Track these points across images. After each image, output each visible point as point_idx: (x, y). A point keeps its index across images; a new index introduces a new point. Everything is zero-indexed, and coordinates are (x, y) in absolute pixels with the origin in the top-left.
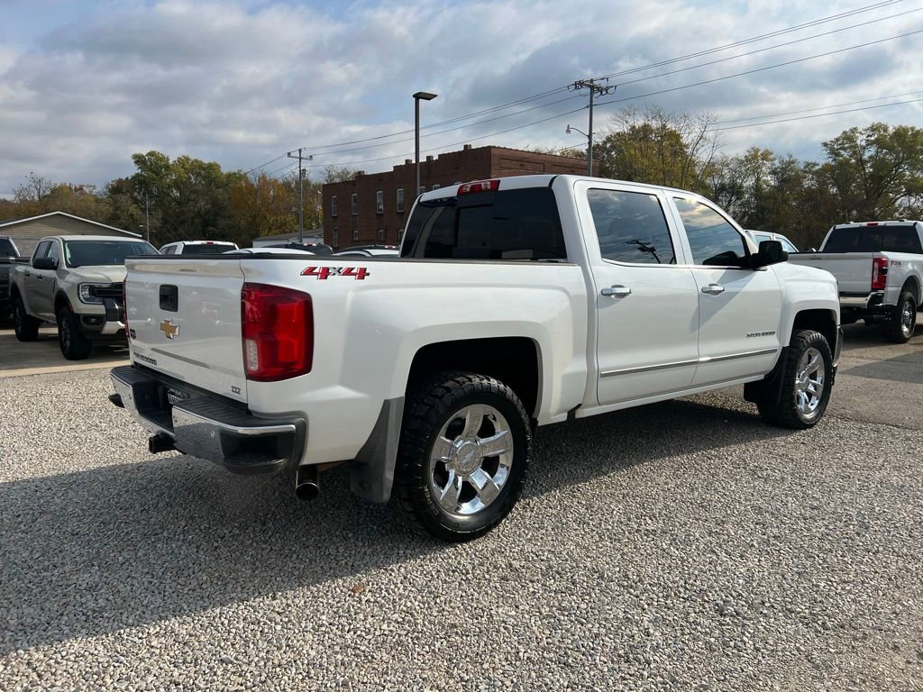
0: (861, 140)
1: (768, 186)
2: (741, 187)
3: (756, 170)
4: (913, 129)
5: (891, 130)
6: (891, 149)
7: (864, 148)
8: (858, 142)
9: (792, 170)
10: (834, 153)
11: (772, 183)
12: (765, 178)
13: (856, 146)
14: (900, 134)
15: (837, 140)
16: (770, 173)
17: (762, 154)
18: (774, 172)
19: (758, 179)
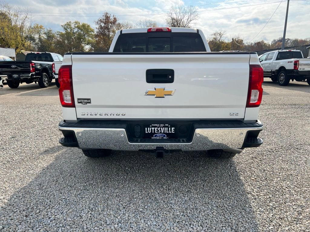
0: (73, 26)
1: (44, 38)
2: (34, 38)
3: (39, 32)
4: (87, 24)
5: (81, 24)
6: (82, 30)
7: (74, 29)
8: (72, 26)
9: (51, 33)
10: (65, 29)
11: (45, 37)
12: (42, 35)
13: (71, 28)
14: (84, 26)
15: (66, 25)
16: (44, 34)
17: (40, 26)
18: (45, 33)
19: (40, 36)
